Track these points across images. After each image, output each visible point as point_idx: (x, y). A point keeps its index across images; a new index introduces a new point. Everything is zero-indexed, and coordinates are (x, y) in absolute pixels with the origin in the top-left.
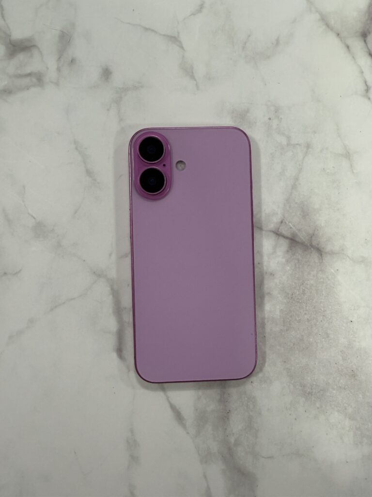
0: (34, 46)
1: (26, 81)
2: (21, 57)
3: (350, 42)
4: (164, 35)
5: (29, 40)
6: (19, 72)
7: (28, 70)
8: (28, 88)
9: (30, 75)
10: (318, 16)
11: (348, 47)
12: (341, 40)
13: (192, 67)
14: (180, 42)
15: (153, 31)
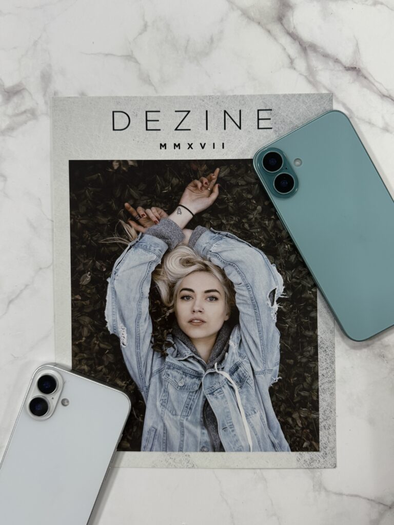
0: (24, 89)
1: (23, 117)
2: (15, 99)
3: (269, 27)
4: (121, 56)
5: (18, 85)
6: (16, 111)
7: (23, 109)
8: (25, 122)
9: (25, 112)
10: (240, 13)
11: (269, 31)
12: (263, 27)
13: (148, 76)
14: (135, 59)
15: (112, 55)
